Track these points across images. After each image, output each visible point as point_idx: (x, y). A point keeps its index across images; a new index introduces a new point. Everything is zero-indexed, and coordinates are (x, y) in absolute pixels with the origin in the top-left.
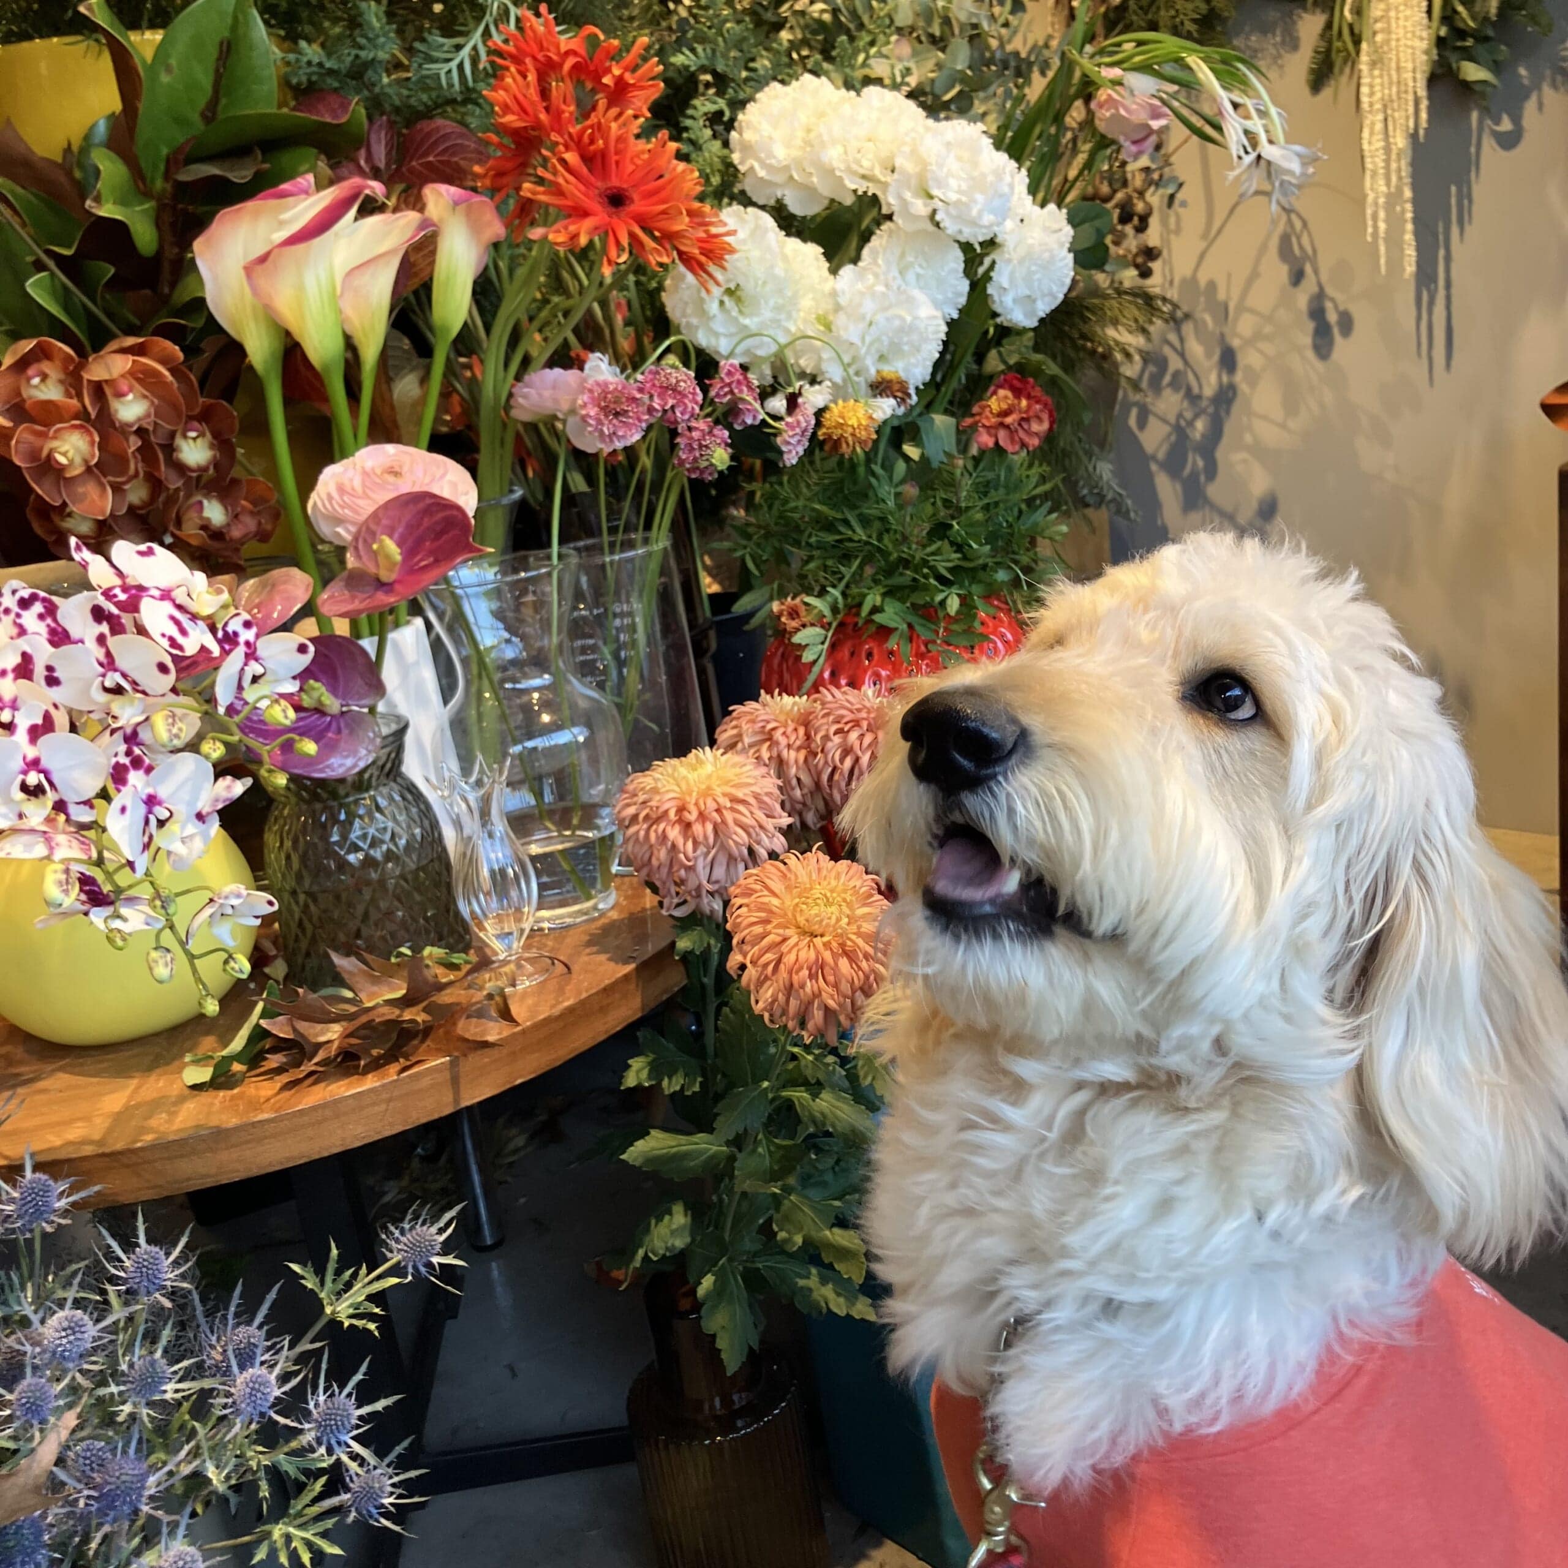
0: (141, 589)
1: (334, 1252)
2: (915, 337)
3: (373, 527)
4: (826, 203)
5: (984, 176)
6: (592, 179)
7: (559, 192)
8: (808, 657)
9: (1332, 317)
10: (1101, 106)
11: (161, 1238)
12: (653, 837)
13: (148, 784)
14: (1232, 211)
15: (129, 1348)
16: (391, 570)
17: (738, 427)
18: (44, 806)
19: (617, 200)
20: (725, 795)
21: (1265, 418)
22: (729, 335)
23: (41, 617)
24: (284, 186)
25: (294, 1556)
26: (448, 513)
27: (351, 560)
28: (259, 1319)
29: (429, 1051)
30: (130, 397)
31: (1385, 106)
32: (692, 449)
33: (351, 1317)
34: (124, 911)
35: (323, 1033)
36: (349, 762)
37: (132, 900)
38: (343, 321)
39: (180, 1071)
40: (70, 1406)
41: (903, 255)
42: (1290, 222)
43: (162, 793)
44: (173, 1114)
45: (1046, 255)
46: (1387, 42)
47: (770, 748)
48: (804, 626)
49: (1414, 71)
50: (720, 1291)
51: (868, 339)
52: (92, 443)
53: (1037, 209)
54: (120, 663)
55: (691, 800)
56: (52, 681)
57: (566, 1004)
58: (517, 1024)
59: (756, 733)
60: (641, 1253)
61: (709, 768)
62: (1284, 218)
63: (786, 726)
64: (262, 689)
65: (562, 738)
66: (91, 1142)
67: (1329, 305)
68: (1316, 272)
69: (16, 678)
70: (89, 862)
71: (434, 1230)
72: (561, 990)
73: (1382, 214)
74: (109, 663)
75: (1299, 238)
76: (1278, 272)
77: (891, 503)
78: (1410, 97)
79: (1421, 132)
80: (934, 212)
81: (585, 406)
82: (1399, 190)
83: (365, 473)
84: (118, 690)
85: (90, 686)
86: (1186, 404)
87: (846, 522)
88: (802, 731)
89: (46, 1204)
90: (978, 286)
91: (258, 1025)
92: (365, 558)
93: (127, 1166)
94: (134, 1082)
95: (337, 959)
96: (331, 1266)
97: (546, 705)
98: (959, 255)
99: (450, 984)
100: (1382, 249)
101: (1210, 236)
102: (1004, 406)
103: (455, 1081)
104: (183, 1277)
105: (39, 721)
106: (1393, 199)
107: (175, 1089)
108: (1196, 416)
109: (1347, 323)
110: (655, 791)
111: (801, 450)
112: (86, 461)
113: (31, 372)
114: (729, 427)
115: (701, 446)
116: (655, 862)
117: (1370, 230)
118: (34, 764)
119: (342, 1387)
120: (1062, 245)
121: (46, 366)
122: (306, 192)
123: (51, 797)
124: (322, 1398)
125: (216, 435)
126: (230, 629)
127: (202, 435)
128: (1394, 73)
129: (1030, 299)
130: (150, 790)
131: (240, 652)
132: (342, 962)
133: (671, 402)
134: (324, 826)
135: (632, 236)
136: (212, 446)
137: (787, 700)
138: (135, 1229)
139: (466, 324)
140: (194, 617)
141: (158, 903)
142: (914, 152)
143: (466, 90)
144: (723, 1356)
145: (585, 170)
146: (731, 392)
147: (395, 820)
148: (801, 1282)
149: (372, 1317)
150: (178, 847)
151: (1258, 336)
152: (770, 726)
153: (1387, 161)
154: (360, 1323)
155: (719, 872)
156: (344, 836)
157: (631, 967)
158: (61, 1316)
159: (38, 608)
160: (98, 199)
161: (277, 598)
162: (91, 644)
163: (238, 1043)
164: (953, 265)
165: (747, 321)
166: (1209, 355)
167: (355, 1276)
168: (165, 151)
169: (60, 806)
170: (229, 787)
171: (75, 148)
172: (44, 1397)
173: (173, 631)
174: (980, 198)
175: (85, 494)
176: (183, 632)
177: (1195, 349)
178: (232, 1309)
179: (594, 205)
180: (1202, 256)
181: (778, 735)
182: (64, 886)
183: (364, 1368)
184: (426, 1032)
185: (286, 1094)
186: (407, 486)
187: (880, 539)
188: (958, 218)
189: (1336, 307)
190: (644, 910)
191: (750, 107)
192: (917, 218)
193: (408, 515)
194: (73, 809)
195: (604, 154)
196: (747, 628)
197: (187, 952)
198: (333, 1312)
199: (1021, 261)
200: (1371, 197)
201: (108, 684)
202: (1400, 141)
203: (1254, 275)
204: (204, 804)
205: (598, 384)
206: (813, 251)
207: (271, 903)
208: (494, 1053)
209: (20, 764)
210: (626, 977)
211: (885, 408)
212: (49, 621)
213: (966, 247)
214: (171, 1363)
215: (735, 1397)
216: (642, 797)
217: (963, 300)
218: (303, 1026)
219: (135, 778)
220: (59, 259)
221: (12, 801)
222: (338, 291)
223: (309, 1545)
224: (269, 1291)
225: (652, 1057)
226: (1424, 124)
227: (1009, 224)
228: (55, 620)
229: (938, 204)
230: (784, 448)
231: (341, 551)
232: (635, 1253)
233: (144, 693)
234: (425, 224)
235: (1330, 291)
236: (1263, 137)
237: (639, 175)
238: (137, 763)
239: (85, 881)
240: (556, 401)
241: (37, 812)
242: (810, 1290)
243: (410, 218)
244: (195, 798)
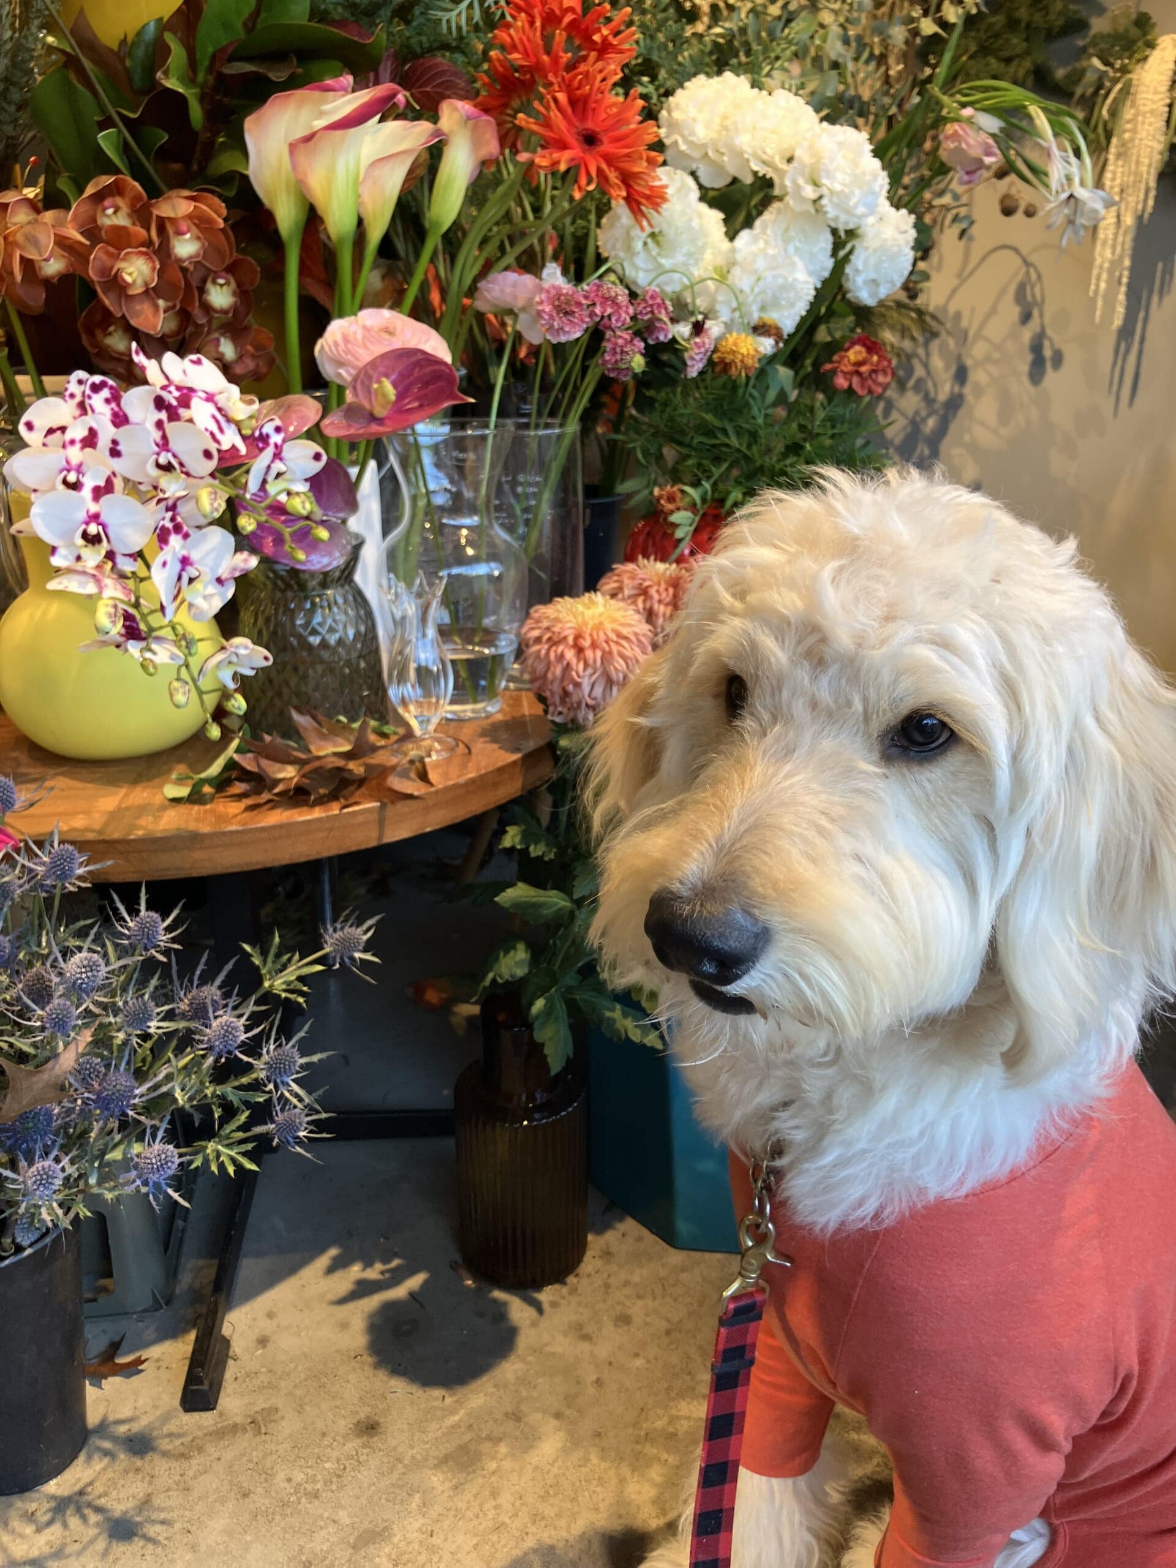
0: (191, 390)
1: (277, 940)
2: (792, 295)
3: (371, 372)
4: (729, 180)
5: (864, 173)
6: (574, 119)
7: (547, 124)
8: (679, 534)
9: (1048, 353)
10: (947, 138)
11: (159, 906)
12: (552, 655)
13: (183, 547)
14: (984, 258)
15: (124, 990)
16: (384, 407)
17: (651, 342)
18: (99, 553)
19: (590, 140)
20: (614, 631)
21: (983, 424)
22: (647, 271)
23: (107, 401)
24: (329, 82)
25: (222, 1166)
26: (436, 367)
27: (349, 397)
28: (218, 981)
29: (363, 796)
30: (188, 236)
31: (1122, 191)
32: (615, 353)
33: (285, 991)
34: (154, 646)
35: (281, 771)
36: (325, 561)
37: (158, 639)
38: (359, 202)
39: (161, 786)
40: (86, 1026)
41: (786, 230)
42: (1028, 274)
43: (195, 556)
44: (157, 818)
45: (895, 249)
46: (1132, 140)
47: (644, 601)
48: (678, 509)
49: (1150, 166)
50: (548, 1011)
51: (757, 290)
52: (154, 269)
53: (893, 210)
54: (172, 445)
55: (587, 631)
56: (115, 453)
57: (470, 776)
58: (432, 785)
59: (634, 588)
60: (491, 975)
61: (601, 609)
62: (1024, 269)
63: (659, 584)
64: (281, 484)
65: (481, 570)
66: (93, 831)
67: (1046, 343)
68: (1041, 315)
69: (83, 448)
70: (128, 603)
71: (360, 930)
72: (464, 766)
73: (1104, 276)
74: (164, 444)
75: (1032, 288)
76: (1011, 311)
77: (760, 421)
78: (1143, 187)
79: (1146, 215)
80: (821, 197)
81: (542, 302)
82: (1121, 259)
83: (365, 328)
84: (168, 468)
85: (145, 462)
86: (923, 405)
87: (724, 431)
88: (671, 591)
89: (71, 870)
90: (840, 266)
91: (231, 759)
92: (361, 396)
93: (122, 853)
94: (123, 791)
95: (296, 716)
96: (273, 950)
97: (470, 543)
98: (830, 238)
99: (382, 747)
100: (1100, 303)
101: (963, 277)
102: (860, 358)
103: (381, 823)
104: (174, 940)
105: (102, 483)
106: (1115, 264)
107: (158, 800)
108: (929, 415)
109: (1058, 359)
110: (557, 620)
111: (701, 365)
112: (146, 284)
113: (107, 203)
114: (645, 340)
115: (622, 352)
116: (550, 676)
117: (1093, 287)
118: (95, 518)
119: (288, 1040)
120: (907, 243)
121: (119, 201)
122: (344, 89)
123: (105, 546)
124: (272, 1047)
125: (239, 285)
126: (265, 431)
127: (228, 283)
128: (1133, 166)
129: (875, 282)
130: (185, 552)
131: (269, 451)
132: (301, 720)
133: (609, 311)
134: (293, 611)
135: (600, 171)
136: (234, 294)
137: (660, 566)
138: (139, 898)
139: (454, 223)
140: (229, 420)
141: (184, 643)
142: (811, 147)
143: (461, 38)
144: (549, 1060)
145: (569, 110)
146: (652, 312)
147: (346, 613)
148: (608, 1014)
149: (301, 993)
150: (200, 602)
151: (988, 359)
152: (647, 584)
153: (1116, 235)
154: (292, 996)
155: (598, 691)
156: (307, 624)
157: (517, 756)
158: (78, 958)
159: (105, 393)
160: (166, 73)
161: (294, 416)
162: (150, 426)
163: (215, 769)
164: (823, 245)
165: (663, 261)
166: (947, 368)
167: (290, 960)
168: (210, 50)
169: (110, 555)
170: (245, 561)
171: (129, 40)
172: (68, 1015)
173: (214, 428)
174: (857, 192)
175: (141, 312)
176: (221, 430)
177: (937, 363)
178: (198, 972)
179: (572, 140)
180: (954, 291)
181: (653, 591)
182: (113, 617)
183: (306, 1028)
184: (361, 782)
185: (247, 814)
186: (397, 344)
187: (749, 447)
188: (837, 206)
189: (1052, 345)
190: (523, 716)
191: (679, 92)
192: (802, 199)
193: (401, 366)
194: (120, 559)
195: (586, 99)
196: (625, 507)
197: (197, 688)
198: (271, 986)
199: (875, 251)
200: (1098, 260)
201: (162, 460)
202: (1129, 220)
203: (993, 311)
204: (224, 571)
205: (554, 287)
206: (717, 216)
207: (266, 658)
208: (413, 804)
209: (82, 516)
210: (514, 763)
211: (767, 345)
212: (113, 405)
213: (834, 232)
214: (157, 1005)
215: (538, 1096)
216: (545, 624)
217: (826, 274)
218: (265, 763)
219: (175, 540)
220: (123, 118)
221: (73, 544)
222: (361, 179)
223: (233, 1160)
224: (227, 962)
225: (523, 827)
226: (1149, 209)
227: (871, 220)
228: (119, 405)
229: (825, 191)
230: (689, 363)
231: (341, 389)
232: (485, 975)
233: (188, 474)
234: (438, 133)
235: (1049, 332)
236: (1077, 180)
237: (610, 122)
238: (178, 528)
239: (128, 617)
240: (515, 297)
241: (93, 557)
242: (614, 1021)
243: (423, 128)
244: (217, 565)
